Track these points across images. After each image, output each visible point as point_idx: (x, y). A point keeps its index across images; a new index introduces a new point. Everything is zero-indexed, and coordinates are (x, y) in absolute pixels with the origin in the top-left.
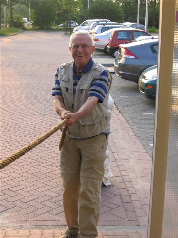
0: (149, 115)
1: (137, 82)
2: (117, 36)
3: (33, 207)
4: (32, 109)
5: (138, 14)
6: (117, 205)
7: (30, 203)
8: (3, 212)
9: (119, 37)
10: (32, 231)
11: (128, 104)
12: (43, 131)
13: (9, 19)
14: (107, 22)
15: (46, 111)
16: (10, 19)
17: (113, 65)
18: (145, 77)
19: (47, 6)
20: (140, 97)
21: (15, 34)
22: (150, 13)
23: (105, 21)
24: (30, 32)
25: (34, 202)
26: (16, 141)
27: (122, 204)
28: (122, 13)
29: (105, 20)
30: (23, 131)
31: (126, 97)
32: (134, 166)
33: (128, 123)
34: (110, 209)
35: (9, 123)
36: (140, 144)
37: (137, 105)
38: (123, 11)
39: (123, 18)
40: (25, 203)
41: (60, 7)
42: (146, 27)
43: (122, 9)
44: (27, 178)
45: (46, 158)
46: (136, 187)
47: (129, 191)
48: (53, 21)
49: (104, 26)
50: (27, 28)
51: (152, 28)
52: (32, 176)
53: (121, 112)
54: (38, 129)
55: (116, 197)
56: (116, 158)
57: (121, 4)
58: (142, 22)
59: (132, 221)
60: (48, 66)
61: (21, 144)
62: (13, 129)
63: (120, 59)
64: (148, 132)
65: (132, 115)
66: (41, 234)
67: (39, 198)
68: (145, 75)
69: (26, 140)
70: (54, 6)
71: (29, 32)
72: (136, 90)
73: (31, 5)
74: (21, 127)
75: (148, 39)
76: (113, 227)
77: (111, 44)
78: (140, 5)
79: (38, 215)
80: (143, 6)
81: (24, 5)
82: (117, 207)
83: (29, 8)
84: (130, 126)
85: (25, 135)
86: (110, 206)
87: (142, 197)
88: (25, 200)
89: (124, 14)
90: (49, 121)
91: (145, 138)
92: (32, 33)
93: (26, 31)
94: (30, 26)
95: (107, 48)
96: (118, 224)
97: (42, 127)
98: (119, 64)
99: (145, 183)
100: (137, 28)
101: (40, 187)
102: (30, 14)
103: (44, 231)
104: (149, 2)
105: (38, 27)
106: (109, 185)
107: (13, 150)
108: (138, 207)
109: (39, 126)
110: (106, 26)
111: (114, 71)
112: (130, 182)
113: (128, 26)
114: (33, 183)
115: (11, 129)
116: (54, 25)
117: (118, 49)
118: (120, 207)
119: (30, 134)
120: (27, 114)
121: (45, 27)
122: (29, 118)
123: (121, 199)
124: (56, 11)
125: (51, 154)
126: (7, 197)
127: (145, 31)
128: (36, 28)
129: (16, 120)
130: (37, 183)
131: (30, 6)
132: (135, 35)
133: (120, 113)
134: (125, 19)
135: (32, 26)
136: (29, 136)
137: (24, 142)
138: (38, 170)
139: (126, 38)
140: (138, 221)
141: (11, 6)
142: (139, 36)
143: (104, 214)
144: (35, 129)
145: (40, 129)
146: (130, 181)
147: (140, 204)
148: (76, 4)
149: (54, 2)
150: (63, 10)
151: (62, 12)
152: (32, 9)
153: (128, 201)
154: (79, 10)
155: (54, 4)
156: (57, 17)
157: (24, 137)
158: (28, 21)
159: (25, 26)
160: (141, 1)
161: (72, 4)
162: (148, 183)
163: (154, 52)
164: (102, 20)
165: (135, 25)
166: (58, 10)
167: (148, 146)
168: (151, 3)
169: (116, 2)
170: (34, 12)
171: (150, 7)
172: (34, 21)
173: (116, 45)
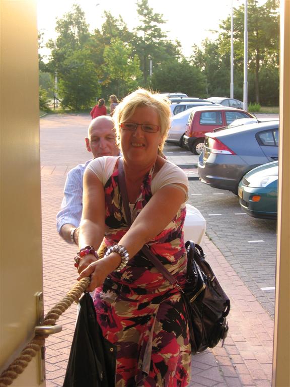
0: (257, 243)
1: (236, 192)
2: (200, 119)
5: (232, 84)
6: (216, 381)
9: (202, 122)
11: (223, 226)
14: (182, 98)
17: (196, 167)
18: (249, 183)
19: (84, 73)
20: (241, 215)
22: (250, 81)
23: (179, 96)
24: (58, 116)
27: (223, 380)
28: (205, 82)
29: (178, 94)
31: (219, 216)
32: (239, 322)
33: (224, 256)
36: (246, 288)
37: (237, 228)
38: (206, 80)
39: (207, 90)
41: (106, 75)
42: (244, 104)
43: (205, 76)
46: (243, 354)
47: (232, 361)
48: (94, 98)
49: (178, 104)
50: (53, 109)
51: (254, 105)
53: (213, 239)
55: (213, 369)
57: (203, 68)
58: (238, 96)
61: (58, 292)
63: (207, 156)
64: (257, 269)
65: (230, 244)
68: (249, 180)
69: (66, 285)
70: (95, 73)
71: (56, 116)
72: (234, 204)
73: (58, 74)
74: (56, 266)
75: (251, 123)
77: (191, 133)
78: (234, 69)
80: (239, 71)
81: (48, 73)
82: (215, 385)
83: (55, 79)
84: (228, 261)
85: (62, 278)
86: (204, 382)
87: (253, 368)
89: (209, 84)
91: (254, 279)
92: (61, 117)
93: (51, 114)
94: (57, 106)
95: (185, 139)
98: (207, 164)
99: (256, 348)
100: (230, 106)
102: (56, 87)
104: (248, 64)
105: (70, 108)
108: (248, 384)
110: (181, 104)
111: (197, 176)
113: (215, 103)
117: (204, 140)
118: (220, 384)
119: (71, 276)
121: (82, 107)
123: (221, 373)
124: (99, 82)
127: (244, 110)
128: (67, 109)
131: (56, 75)
132: (227, 117)
133: (210, 242)
134: (209, 92)
135: (60, 107)
136: (71, 279)
139: (214, 122)
142: (234, 119)
146: (232, 345)
147: (251, 380)
148: (132, 70)
149: (96, 67)
150: (111, 79)
151: (109, 83)
152: (60, 80)
153: (232, 376)
154: (136, 80)
155: (95, 70)
156: (101, 91)
157: (62, 282)
158: (55, 98)
159: (50, 107)
160: (235, 62)
161: (125, 70)
162: (261, 348)
163: (261, 143)
164: (174, 94)
165: (227, 101)
166: (102, 80)
167: (259, 291)
168: (252, 66)
169: (195, 66)
170: (64, 84)
171: (249, 71)
172: (63, 99)
173: (198, 134)
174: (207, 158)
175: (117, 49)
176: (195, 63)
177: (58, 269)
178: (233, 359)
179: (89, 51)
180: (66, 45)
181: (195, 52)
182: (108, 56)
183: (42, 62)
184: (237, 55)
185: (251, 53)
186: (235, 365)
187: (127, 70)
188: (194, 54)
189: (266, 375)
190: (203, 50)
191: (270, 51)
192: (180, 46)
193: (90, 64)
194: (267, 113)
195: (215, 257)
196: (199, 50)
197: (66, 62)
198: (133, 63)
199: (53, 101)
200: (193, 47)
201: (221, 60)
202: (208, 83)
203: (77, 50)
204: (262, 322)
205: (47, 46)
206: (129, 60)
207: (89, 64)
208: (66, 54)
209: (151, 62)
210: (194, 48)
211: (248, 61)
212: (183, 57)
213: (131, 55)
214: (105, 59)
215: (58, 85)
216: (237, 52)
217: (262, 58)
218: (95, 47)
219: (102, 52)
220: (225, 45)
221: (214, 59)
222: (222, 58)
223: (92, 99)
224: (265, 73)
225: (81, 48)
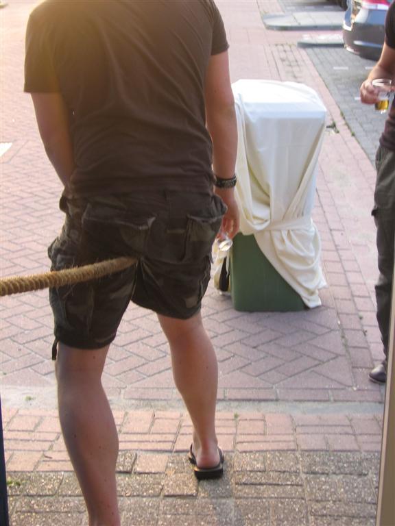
3: (138, 355)
6: (333, 353)
7: (133, 348)
10: (131, 412)
17: (339, 28)
25: (141, 344)
27: (345, 351)
33: (369, 159)
34: (317, 362)
40: (121, 348)
47: (362, 321)
53: (357, 134)
55: (332, 334)
56: (337, 243)
59: (366, 392)
63: (356, 12)
66: (150, 420)
67: (152, 336)
76: (321, 406)
79: (149, 376)
86: (316, 354)
96: (332, 399)
98: (355, 24)
103: (159, 414)
106: (318, 307)
111: (342, 41)
112: (367, 300)
118: (340, 358)
123: (343, 340)
133: (353, 138)
140: (380, 391)
143: (301, 374)
146: (366, 297)
153: (360, 345)
174: (355, 15)
178: (364, 318)
186: (365, 329)
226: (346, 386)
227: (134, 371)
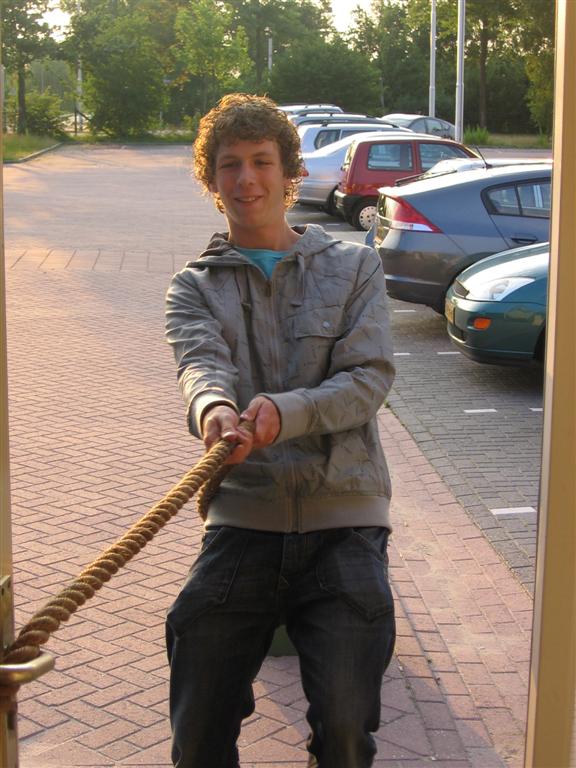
0: (482, 414)
1: (440, 308)
2: (369, 158)
3: (126, 720)
4: (105, 400)
5: (432, 87)
6: (399, 710)
7: (117, 708)
8: (29, 740)
9: (372, 163)
12: (142, 471)
13: (14, 107)
14: (331, 114)
15: (150, 405)
16: (18, 108)
18: (468, 292)
19: (135, 63)
20: (451, 356)
21: (35, 157)
22: (469, 83)
23: (325, 111)
24: (82, 150)
25: (128, 704)
26: (56, 504)
27: (413, 707)
28: (378, 82)
29: (324, 107)
30: (80, 472)
32: (445, 581)
33: (414, 439)
35: (31, 445)
36: (460, 510)
37: (441, 383)
38: (381, 79)
39: (382, 99)
40: (99, 710)
41: (180, 67)
42: (457, 128)
43: (379, 71)
44: (101, 627)
45: (158, 559)
46: (454, 650)
47: (432, 666)
48: (156, 112)
49: (325, 128)
50: (72, 135)
51: (476, 129)
52: (115, 620)
53: (393, 405)
54: (128, 467)
55: (392, 684)
57: (375, 55)
58: (445, 113)
59: (449, 762)
60: (148, 258)
61: (74, 517)
62: (47, 467)
63: (383, 235)
64: (482, 470)
65: (429, 417)
67: (142, 691)
68: (467, 284)
69: (90, 500)
70: (159, 62)
71: (78, 149)
72: (437, 332)
73: (84, 63)
74: (71, 460)
75: (472, 168)
77: (349, 186)
78: (437, 59)
79: (145, 748)
80: (446, 60)
81: (62, 62)
82: (399, 718)
83: (77, 73)
84: (423, 452)
85: (84, 485)
87: (475, 681)
88: (98, 699)
89: (386, 87)
90: (162, 438)
91: (476, 491)
92: (89, 151)
93: (69, 144)
94: (81, 129)
95: (337, 198)
97: (141, 458)
98: (381, 250)
99: (482, 638)
100: (427, 133)
101: (144, 657)
102: (80, 90)
104: (466, 48)
105: (107, 133)
107: (48, 535)
108: (465, 716)
109: (130, 454)
110: (331, 126)
112: (434, 635)
113: (397, 126)
114: (121, 642)
115: (41, 466)
116: (160, 124)
117: (376, 201)
118: (407, 716)
119: (99, 481)
120: (88, 415)
121: (131, 131)
122: (95, 429)
123: (410, 691)
124: (165, 81)
125: (173, 546)
126: (40, 691)
127: (457, 141)
128: (101, 134)
129: (54, 436)
130: (136, 644)
131: (80, 65)
132: (423, 154)
133: (388, 410)
134: (386, 103)
135: (88, 130)
136: (100, 488)
137: (83, 510)
138: (135, 601)
139: (396, 164)
140: (467, 760)
141: (21, 66)
142: (436, 159)
144: (116, 464)
145: (133, 464)
146: (434, 632)
147: (472, 707)
148: (232, 57)
149: (159, 51)
150: (190, 75)
151: (186, 83)
152: (88, 75)
153: (433, 698)
154: (240, 77)
155: (158, 58)
156: (169, 100)
157: (82, 493)
158: (76, 112)
159: (66, 129)
160: (438, 43)
161: (218, 56)
162: (492, 638)
163: (492, 209)
164: (316, 107)
165: (422, 122)
166: (171, 76)
167: (487, 516)
168: (471, 51)
169: (359, 50)
170: (94, 85)
171: (467, 63)
172: (93, 114)
173: (363, 188)
174: (383, 239)
175: (204, 14)
176: (359, 45)
177: (75, 467)
178: (434, 662)
179: (147, 18)
180: (100, 6)
181: (359, 23)
182: (185, 28)
183: (51, 39)
184: (444, 30)
185: (471, 27)
186: (440, 675)
187: (222, 58)
188: (356, 26)
189: (503, 697)
190: (375, 18)
191: (510, 22)
192: (330, 10)
193: (148, 43)
194: (501, 146)
195: (398, 442)
196: (367, 19)
197: (99, 40)
198: (234, 45)
199: (72, 119)
200: (355, 12)
201: (410, 39)
202: (384, 85)
203: (123, 16)
204: (494, 582)
205: (62, 8)
206: (226, 37)
207: (146, 43)
208: (99, 24)
209: (270, 41)
210: (356, 15)
211: (466, 41)
212: (334, 31)
213: (231, 27)
214: (177, 34)
215: (84, 87)
216: (444, 23)
217: (493, 37)
218: (159, 10)
219: (172, 20)
220: (419, 9)
221: (397, 37)
222: (413, 35)
223: (152, 115)
224: (499, 67)
225: (130, 11)
226: (419, 754)
227: (122, 741)
